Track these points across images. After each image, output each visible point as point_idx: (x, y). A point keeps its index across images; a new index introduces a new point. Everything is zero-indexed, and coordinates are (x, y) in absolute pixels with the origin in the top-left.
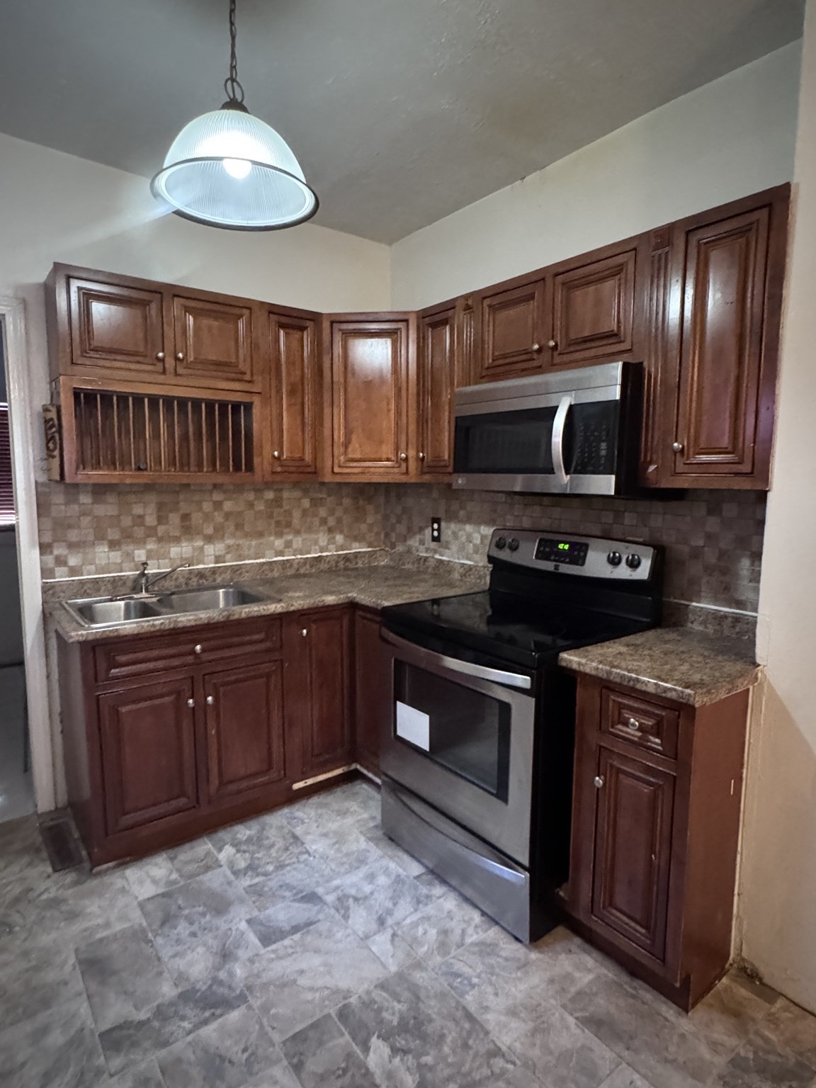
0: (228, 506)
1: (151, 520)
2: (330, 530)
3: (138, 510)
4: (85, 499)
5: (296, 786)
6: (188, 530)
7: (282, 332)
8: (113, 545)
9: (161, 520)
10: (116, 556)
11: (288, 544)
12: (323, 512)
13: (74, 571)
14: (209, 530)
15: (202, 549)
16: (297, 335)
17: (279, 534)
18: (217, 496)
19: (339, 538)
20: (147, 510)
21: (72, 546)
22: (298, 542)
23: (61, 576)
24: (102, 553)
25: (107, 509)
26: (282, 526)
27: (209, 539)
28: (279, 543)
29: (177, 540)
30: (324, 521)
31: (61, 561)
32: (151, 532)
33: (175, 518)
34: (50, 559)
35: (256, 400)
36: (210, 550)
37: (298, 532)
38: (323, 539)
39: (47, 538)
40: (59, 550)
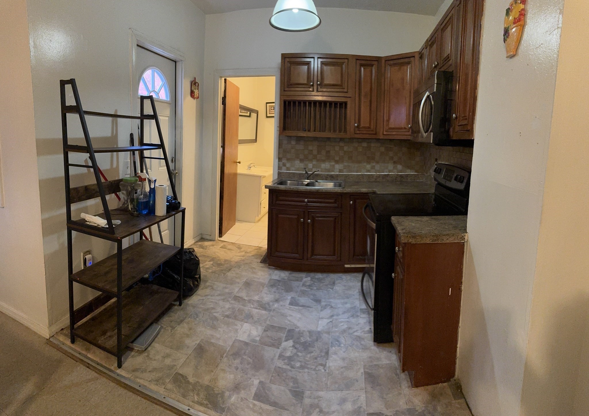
0: (346, 148)
1: (315, 152)
2: (395, 162)
3: (310, 148)
4: (293, 142)
5: (346, 266)
6: (328, 158)
7: (362, 69)
8: (302, 161)
9: (319, 152)
10: (302, 165)
11: (373, 168)
12: (391, 154)
13: (288, 169)
14: (337, 158)
15: (333, 166)
16: (368, 69)
17: (369, 163)
18: (342, 144)
19: (399, 167)
20: (313, 147)
21: (288, 160)
22: (377, 167)
23: (284, 171)
25: (300, 147)
26: (370, 159)
27: (337, 162)
28: (368, 167)
29: (324, 161)
30: (392, 158)
31: (284, 165)
32: (315, 157)
33: (324, 152)
34: (281, 163)
35: (349, 101)
36: (337, 167)
37: (377, 162)
38: (391, 166)
39: (281, 156)
40: (284, 161)
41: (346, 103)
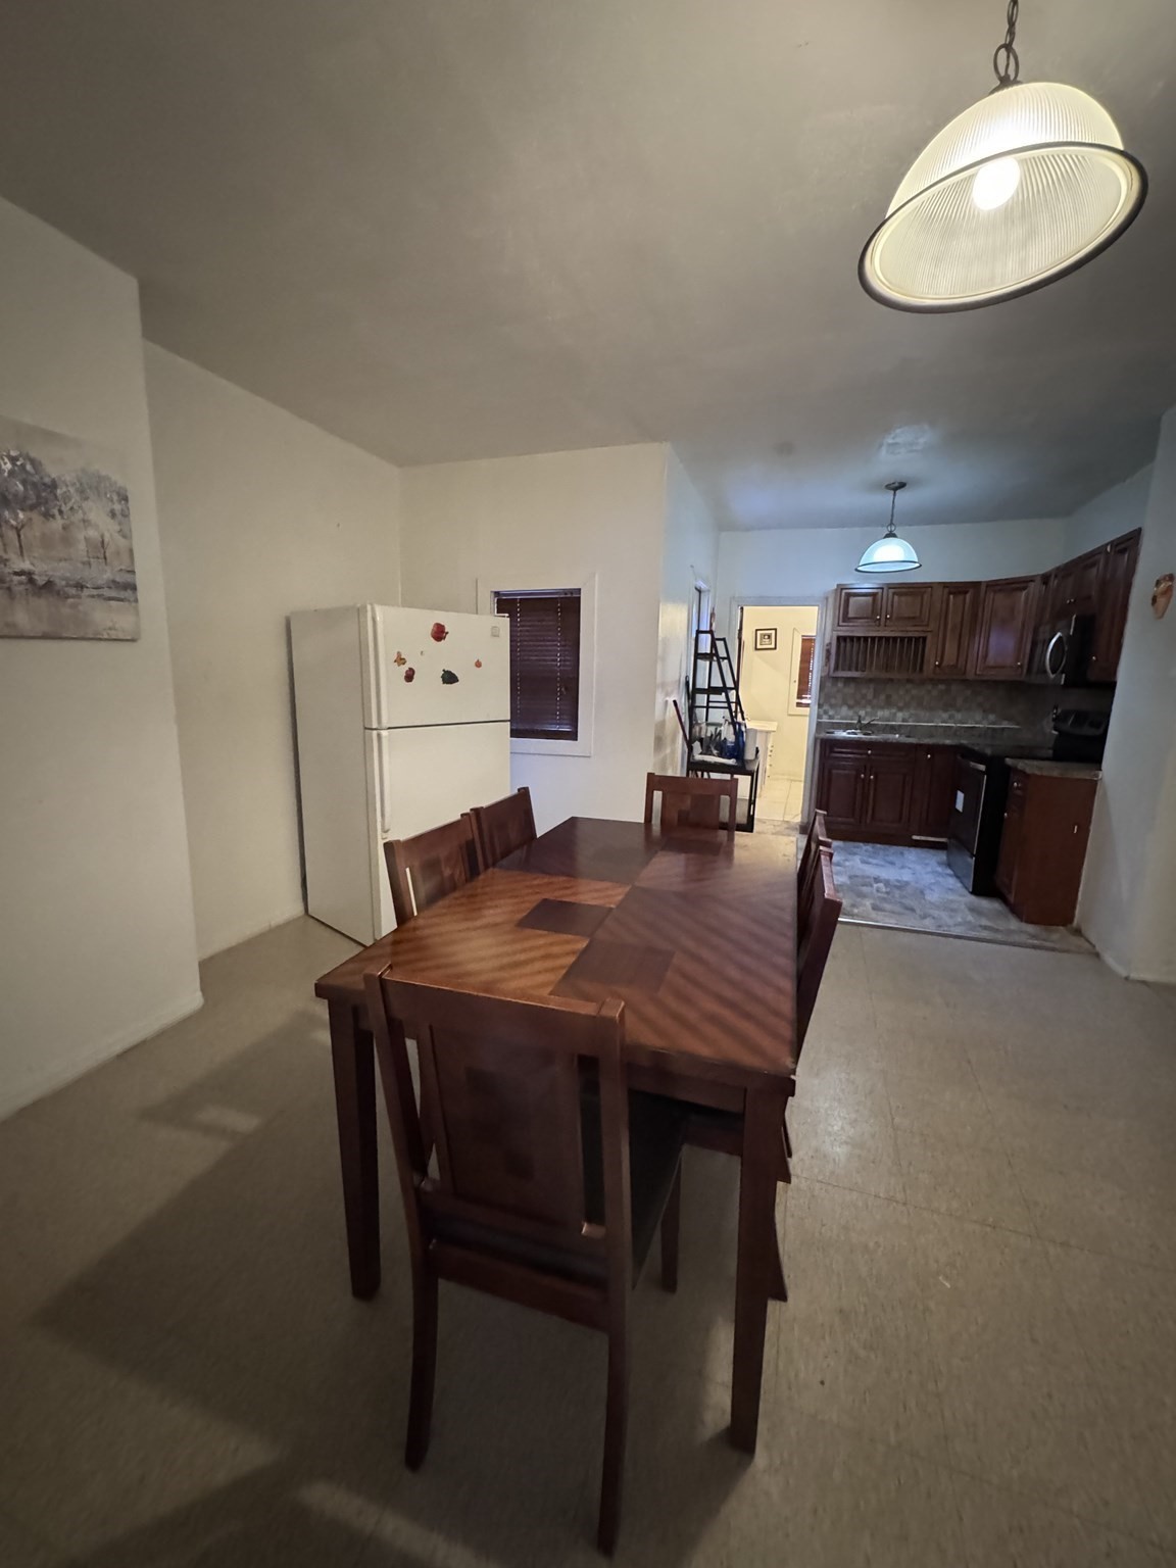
0: (914, 692)
1: (870, 697)
2: (985, 711)
3: (864, 691)
4: (840, 685)
5: (915, 837)
6: (888, 703)
7: (951, 597)
8: (852, 707)
9: (876, 695)
10: (851, 713)
11: (951, 717)
12: (980, 699)
13: (831, 717)
14: (901, 704)
15: (895, 714)
16: (961, 597)
17: (945, 711)
18: (909, 686)
19: (992, 717)
20: (869, 692)
21: (832, 706)
22: (959, 716)
23: (825, 719)
24: (844, 710)
25: (850, 690)
26: (949, 705)
27: (900, 709)
28: (945, 716)
29: (882, 708)
30: (980, 705)
31: (826, 712)
32: (869, 702)
33: (883, 697)
34: (821, 711)
35: (929, 637)
36: (900, 715)
37: (958, 711)
38: (978, 716)
39: (821, 702)
40: (826, 707)
41: (925, 639)
